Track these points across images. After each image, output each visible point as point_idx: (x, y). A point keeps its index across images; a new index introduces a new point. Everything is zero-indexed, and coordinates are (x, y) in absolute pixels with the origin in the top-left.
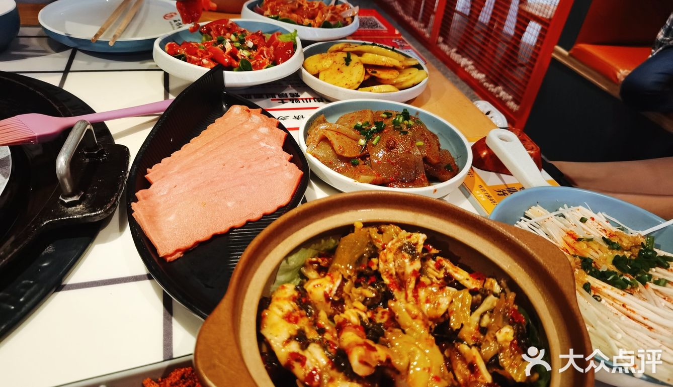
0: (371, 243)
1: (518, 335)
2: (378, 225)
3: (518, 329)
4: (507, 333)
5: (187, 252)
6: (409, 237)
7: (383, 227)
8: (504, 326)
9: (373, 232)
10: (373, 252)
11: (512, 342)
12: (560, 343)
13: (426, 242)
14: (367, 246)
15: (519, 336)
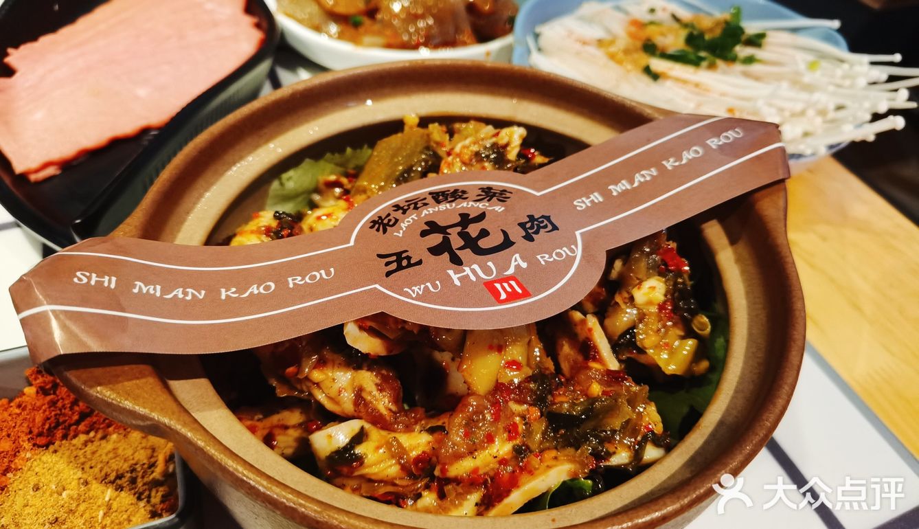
0: (428, 148)
1: (674, 293)
2: (450, 122)
3: (676, 284)
4: (653, 288)
5: (67, 166)
6: (497, 135)
7: (457, 126)
8: (649, 277)
9: (436, 131)
10: (430, 163)
11: (662, 307)
12: (749, 307)
13: (526, 144)
14: (422, 153)
15: (676, 295)
